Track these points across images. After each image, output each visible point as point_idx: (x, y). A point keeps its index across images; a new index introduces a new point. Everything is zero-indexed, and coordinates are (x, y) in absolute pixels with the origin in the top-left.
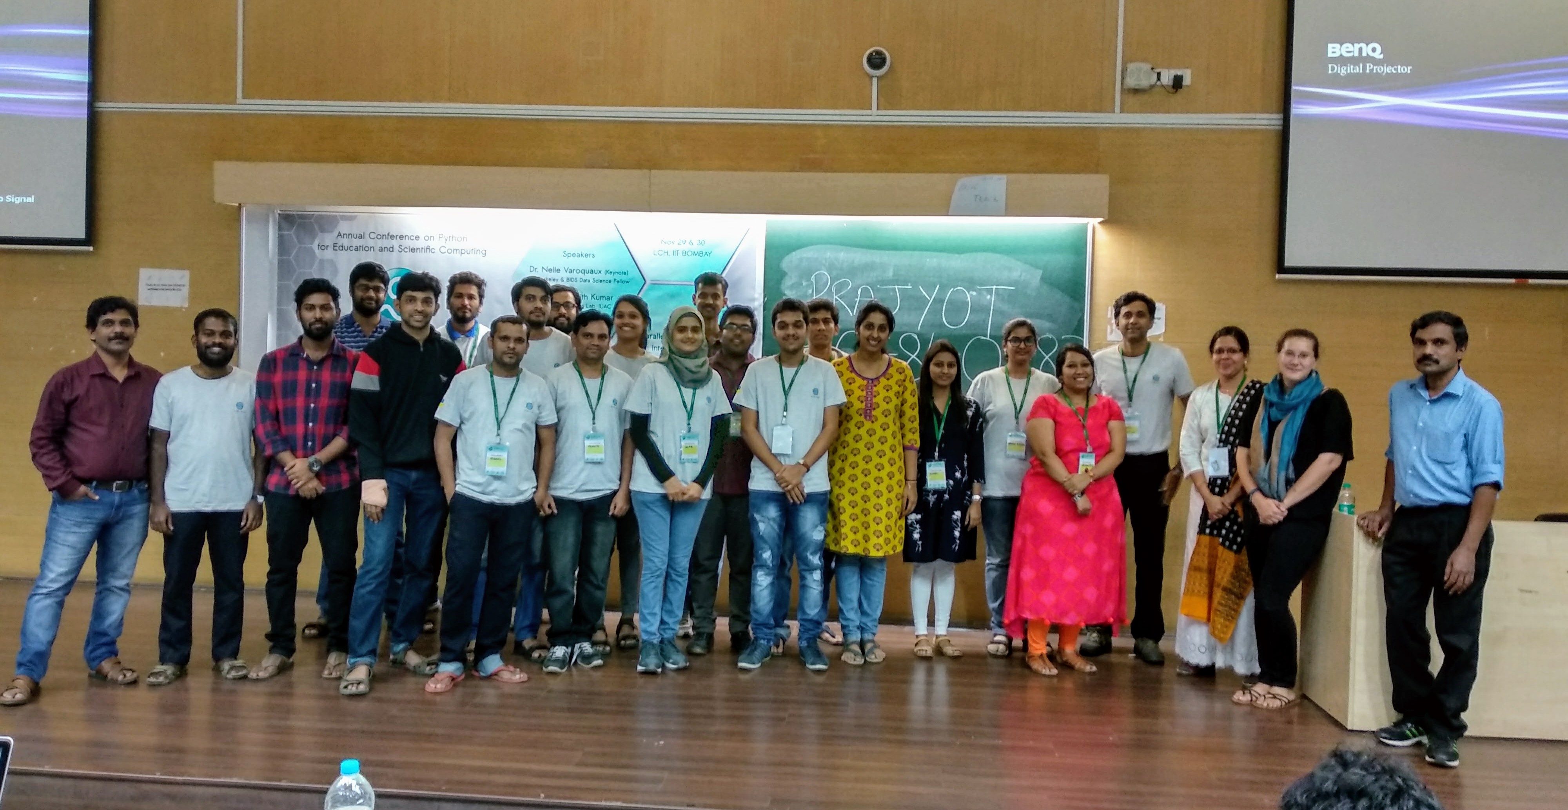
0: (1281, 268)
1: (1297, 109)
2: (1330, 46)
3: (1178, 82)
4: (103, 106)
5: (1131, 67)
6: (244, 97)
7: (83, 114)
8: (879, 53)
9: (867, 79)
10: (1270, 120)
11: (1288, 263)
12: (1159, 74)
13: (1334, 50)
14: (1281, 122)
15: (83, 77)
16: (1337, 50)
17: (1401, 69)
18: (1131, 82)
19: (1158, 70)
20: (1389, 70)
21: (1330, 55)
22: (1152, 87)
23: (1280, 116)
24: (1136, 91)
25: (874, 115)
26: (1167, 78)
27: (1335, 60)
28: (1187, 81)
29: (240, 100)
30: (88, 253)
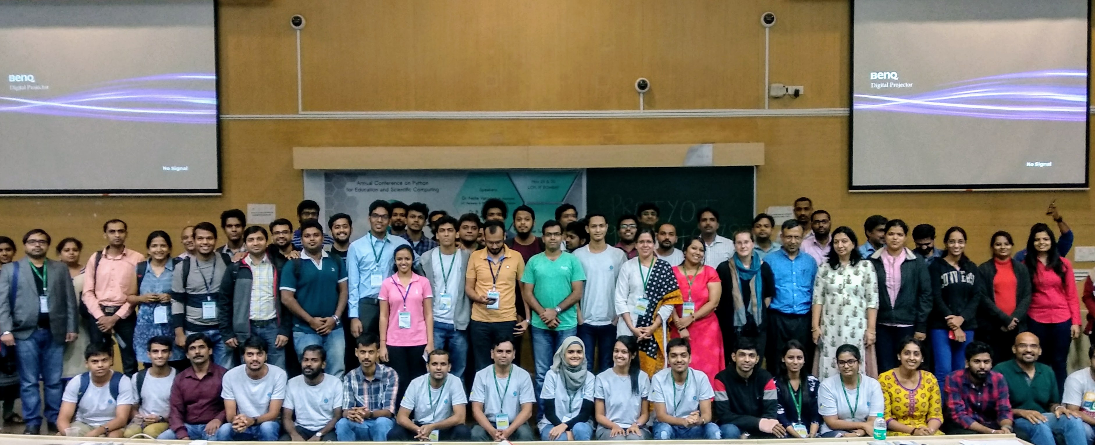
0: (851, 187)
1: (856, 106)
2: (872, 74)
3: (797, 93)
4: (224, 117)
5: (774, 85)
6: (302, 111)
7: (214, 121)
8: (644, 81)
9: (637, 94)
10: (843, 111)
11: (855, 183)
12: (787, 89)
13: (874, 76)
14: (848, 112)
15: (213, 102)
16: (875, 76)
17: (907, 85)
18: (773, 93)
19: (787, 87)
20: (901, 85)
21: (872, 78)
22: (784, 95)
23: (848, 109)
24: (776, 98)
25: (642, 113)
26: (791, 91)
27: (875, 81)
28: (801, 92)
29: (300, 112)
30: (219, 196)
